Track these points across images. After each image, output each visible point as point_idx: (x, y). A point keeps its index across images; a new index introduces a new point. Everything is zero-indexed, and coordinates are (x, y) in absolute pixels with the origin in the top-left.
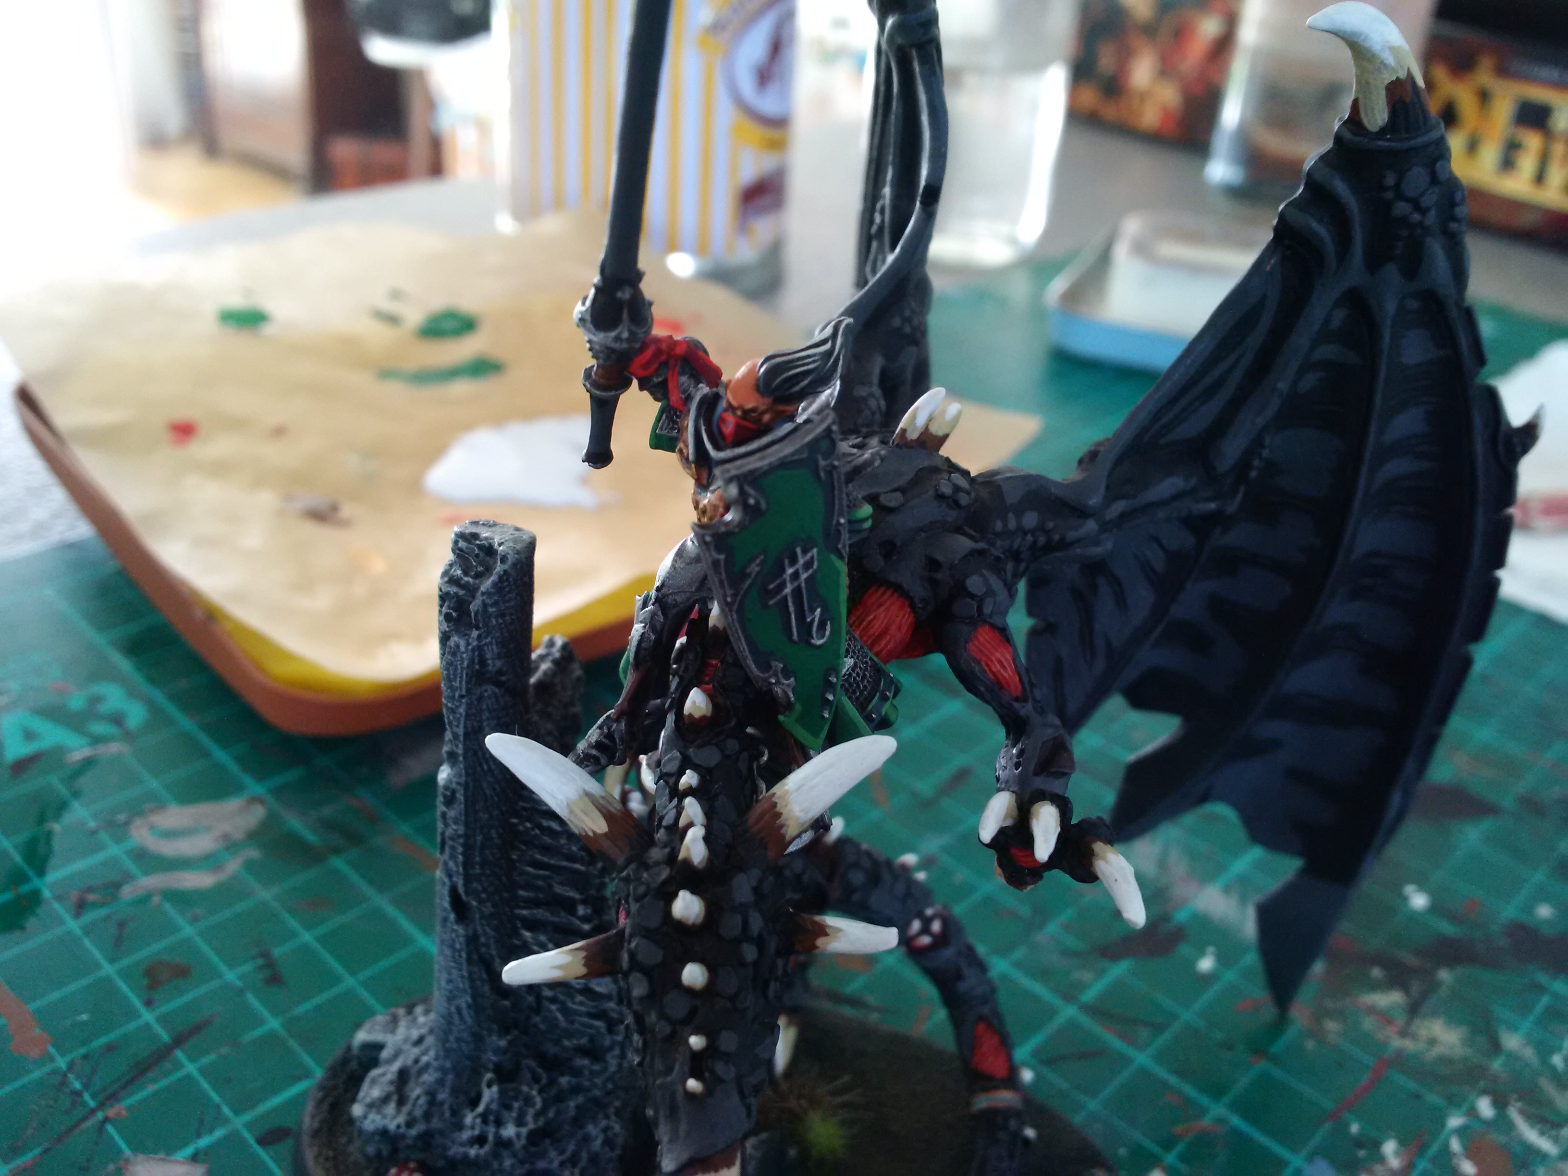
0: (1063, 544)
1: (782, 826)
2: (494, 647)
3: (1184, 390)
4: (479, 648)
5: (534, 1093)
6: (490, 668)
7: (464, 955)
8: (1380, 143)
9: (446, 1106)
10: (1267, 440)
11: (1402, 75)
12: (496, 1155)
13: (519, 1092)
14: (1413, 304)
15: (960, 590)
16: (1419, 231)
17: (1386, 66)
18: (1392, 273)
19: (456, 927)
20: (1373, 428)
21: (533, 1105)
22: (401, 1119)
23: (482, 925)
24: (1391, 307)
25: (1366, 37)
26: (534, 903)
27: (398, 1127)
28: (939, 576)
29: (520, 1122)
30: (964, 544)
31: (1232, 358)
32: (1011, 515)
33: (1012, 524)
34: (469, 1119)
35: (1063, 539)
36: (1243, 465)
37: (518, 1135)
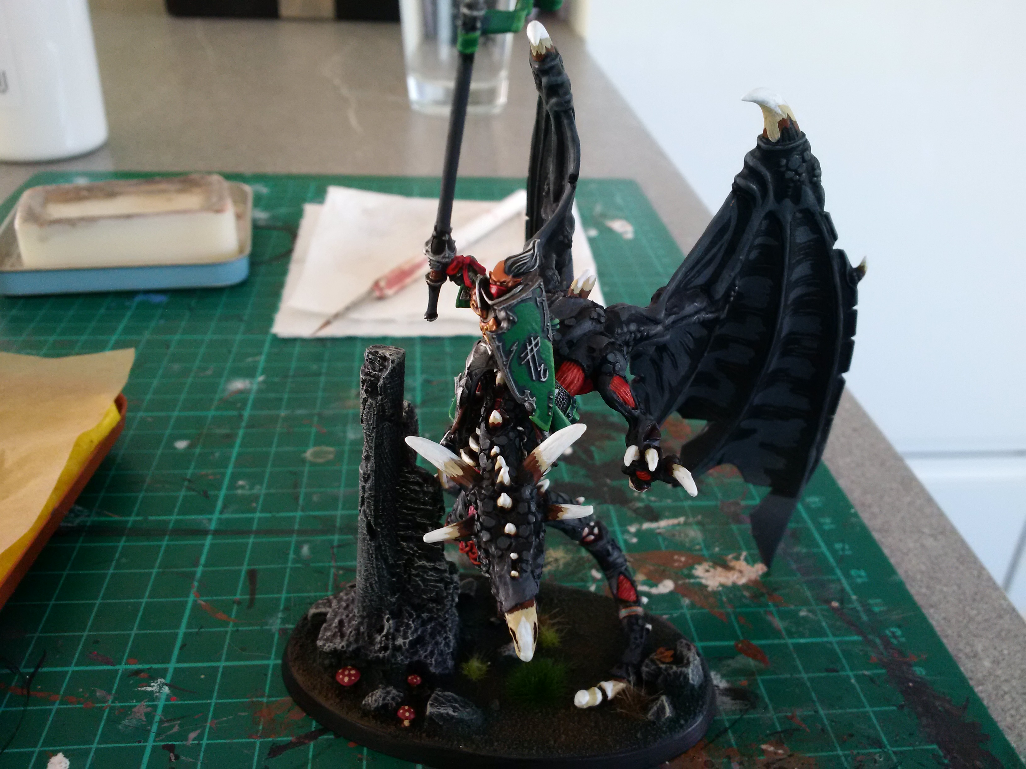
0: (648, 337)
1: (539, 466)
2: (389, 403)
3: (697, 262)
4: (382, 405)
5: (411, 622)
6: (387, 414)
7: (374, 556)
8: (778, 147)
9: (366, 634)
10: (737, 282)
11: (785, 117)
12: (394, 656)
13: (403, 623)
14: (799, 215)
15: (605, 360)
16: (799, 183)
17: (777, 114)
18: (788, 203)
19: (370, 542)
20: (786, 274)
21: (411, 628)
22: (344, 643)
23: (382, 540)
24: (789, 218)
25: (768, 102)
26: (406, 528)
27: (343, 647)
28: (595, 355)
29: (405, 637)
30: (605, 341)
31: (718, 246)
32: (624, 326)
33: (625, 330)
34: (378, 638)
35: (648, 335)
36: (727, 295)
37: (405, 643)
